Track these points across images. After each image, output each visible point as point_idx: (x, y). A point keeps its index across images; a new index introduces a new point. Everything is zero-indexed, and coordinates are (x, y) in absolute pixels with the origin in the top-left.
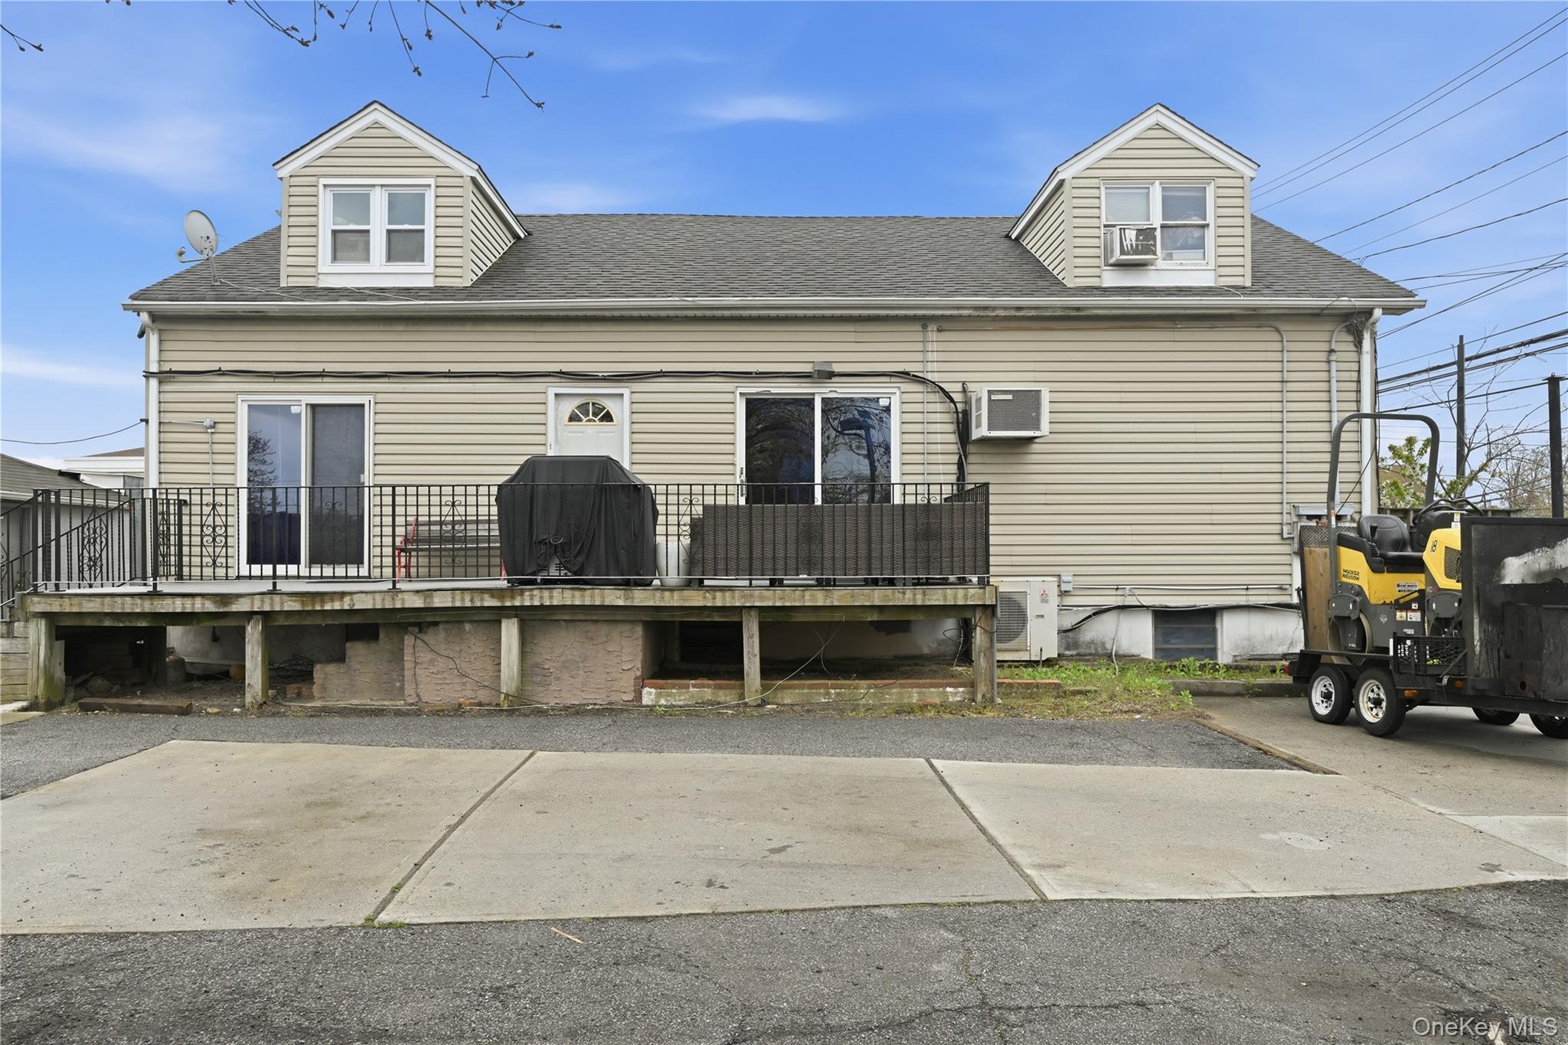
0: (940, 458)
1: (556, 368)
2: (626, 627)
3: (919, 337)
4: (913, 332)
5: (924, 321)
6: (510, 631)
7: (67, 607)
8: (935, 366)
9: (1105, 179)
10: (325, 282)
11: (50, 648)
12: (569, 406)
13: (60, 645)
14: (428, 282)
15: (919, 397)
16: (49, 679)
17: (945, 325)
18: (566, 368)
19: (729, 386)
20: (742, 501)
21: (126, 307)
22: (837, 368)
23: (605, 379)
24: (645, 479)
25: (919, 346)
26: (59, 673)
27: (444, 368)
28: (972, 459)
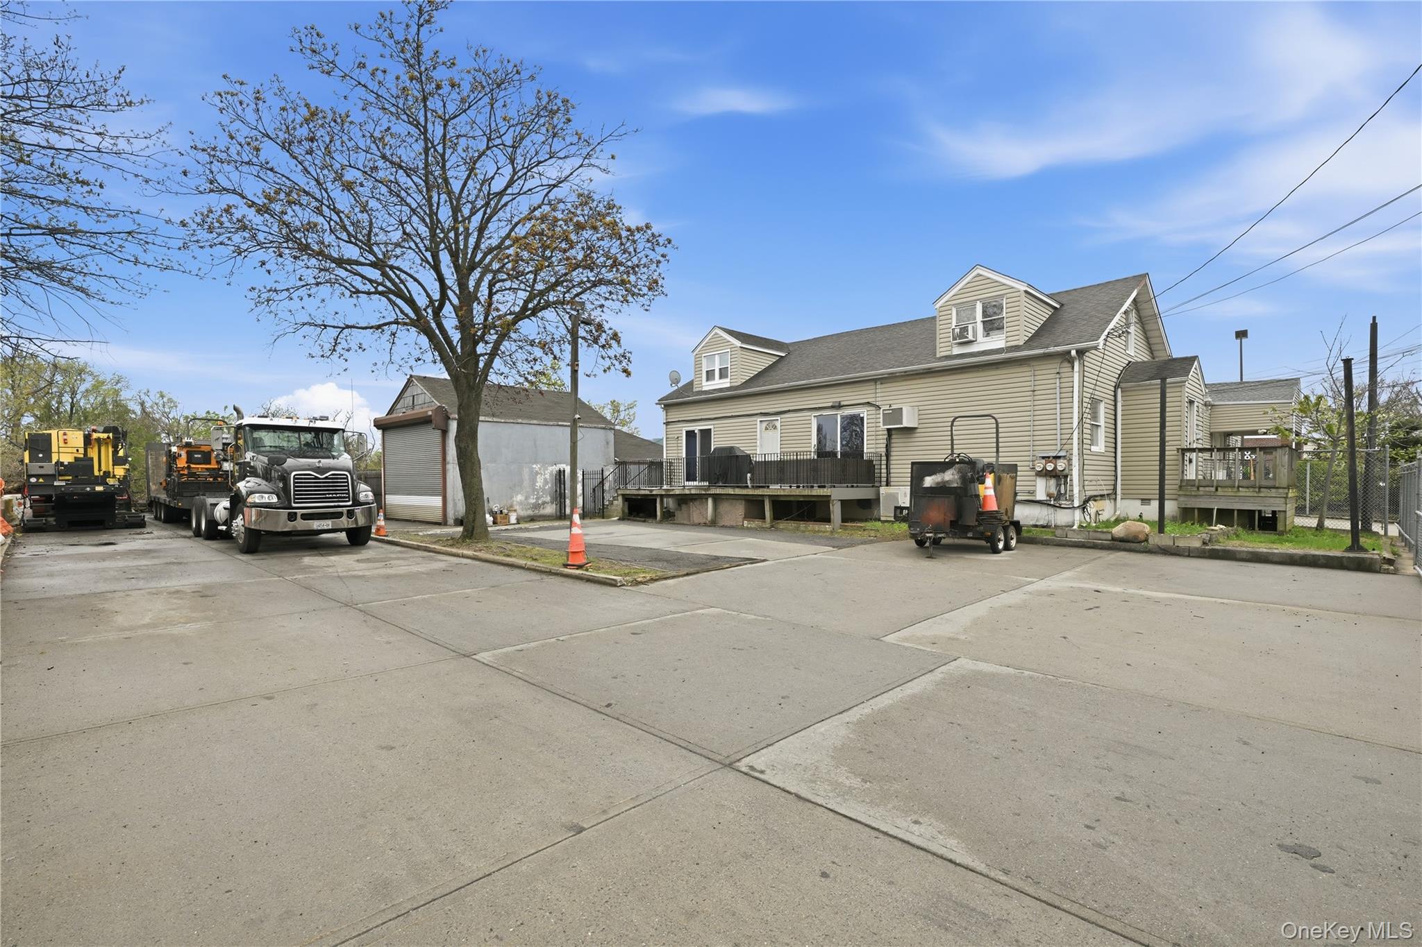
0: (881, 437)
1: (759, 412)
2: (740, 501)
3: (873, 387)
4: (871, 386)
5: (875, 381)
6: (710, 501)
7: (628, 492)
8: (880, 399)
9: (953, 305)
10: (704, 389)
11: (623, 504)
12: (764, 425)
13: (626, 503)
14: (728, 385)
15: (874, 412)
16: (623, 512)
17: (883, 381)
18: (763, 411)
19: (809, 414)
20: (816, 457)
21: (657, 404)
22: (842, 403)
23: (772, 414)
24: (748, 452)
25: (873, 391)
26: (627, 511)
27: (730, 415)
28: (893, 437)
